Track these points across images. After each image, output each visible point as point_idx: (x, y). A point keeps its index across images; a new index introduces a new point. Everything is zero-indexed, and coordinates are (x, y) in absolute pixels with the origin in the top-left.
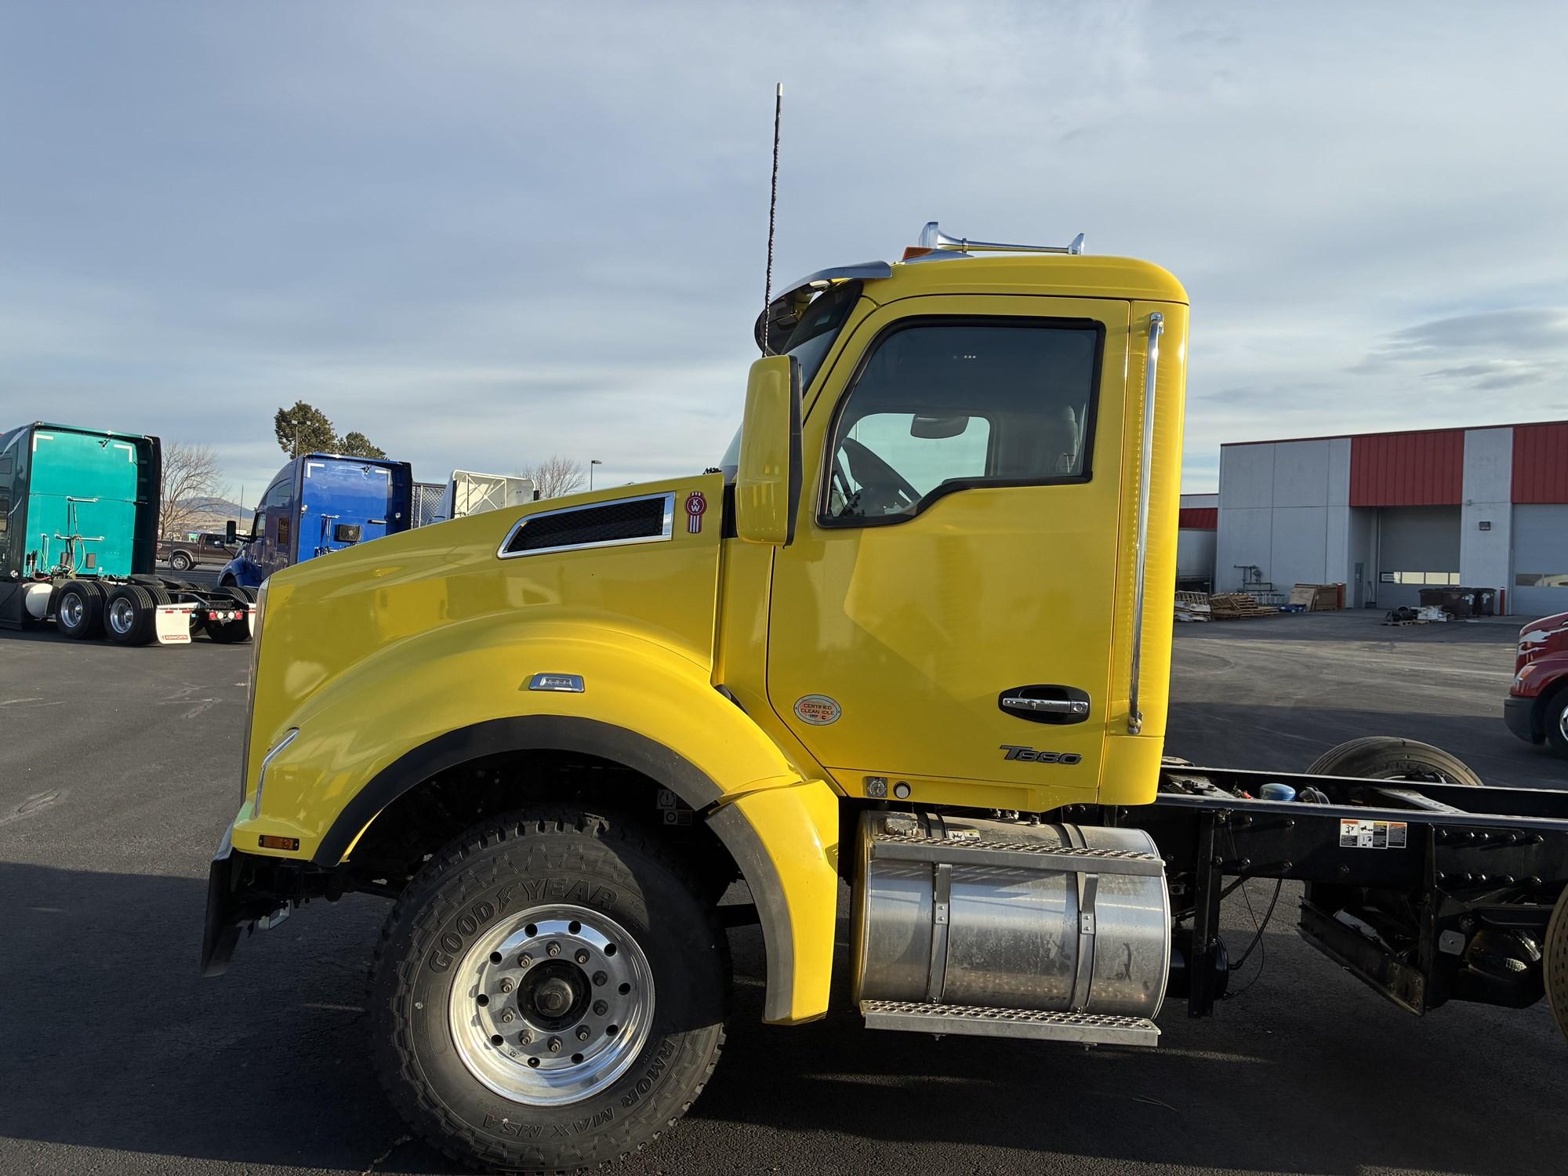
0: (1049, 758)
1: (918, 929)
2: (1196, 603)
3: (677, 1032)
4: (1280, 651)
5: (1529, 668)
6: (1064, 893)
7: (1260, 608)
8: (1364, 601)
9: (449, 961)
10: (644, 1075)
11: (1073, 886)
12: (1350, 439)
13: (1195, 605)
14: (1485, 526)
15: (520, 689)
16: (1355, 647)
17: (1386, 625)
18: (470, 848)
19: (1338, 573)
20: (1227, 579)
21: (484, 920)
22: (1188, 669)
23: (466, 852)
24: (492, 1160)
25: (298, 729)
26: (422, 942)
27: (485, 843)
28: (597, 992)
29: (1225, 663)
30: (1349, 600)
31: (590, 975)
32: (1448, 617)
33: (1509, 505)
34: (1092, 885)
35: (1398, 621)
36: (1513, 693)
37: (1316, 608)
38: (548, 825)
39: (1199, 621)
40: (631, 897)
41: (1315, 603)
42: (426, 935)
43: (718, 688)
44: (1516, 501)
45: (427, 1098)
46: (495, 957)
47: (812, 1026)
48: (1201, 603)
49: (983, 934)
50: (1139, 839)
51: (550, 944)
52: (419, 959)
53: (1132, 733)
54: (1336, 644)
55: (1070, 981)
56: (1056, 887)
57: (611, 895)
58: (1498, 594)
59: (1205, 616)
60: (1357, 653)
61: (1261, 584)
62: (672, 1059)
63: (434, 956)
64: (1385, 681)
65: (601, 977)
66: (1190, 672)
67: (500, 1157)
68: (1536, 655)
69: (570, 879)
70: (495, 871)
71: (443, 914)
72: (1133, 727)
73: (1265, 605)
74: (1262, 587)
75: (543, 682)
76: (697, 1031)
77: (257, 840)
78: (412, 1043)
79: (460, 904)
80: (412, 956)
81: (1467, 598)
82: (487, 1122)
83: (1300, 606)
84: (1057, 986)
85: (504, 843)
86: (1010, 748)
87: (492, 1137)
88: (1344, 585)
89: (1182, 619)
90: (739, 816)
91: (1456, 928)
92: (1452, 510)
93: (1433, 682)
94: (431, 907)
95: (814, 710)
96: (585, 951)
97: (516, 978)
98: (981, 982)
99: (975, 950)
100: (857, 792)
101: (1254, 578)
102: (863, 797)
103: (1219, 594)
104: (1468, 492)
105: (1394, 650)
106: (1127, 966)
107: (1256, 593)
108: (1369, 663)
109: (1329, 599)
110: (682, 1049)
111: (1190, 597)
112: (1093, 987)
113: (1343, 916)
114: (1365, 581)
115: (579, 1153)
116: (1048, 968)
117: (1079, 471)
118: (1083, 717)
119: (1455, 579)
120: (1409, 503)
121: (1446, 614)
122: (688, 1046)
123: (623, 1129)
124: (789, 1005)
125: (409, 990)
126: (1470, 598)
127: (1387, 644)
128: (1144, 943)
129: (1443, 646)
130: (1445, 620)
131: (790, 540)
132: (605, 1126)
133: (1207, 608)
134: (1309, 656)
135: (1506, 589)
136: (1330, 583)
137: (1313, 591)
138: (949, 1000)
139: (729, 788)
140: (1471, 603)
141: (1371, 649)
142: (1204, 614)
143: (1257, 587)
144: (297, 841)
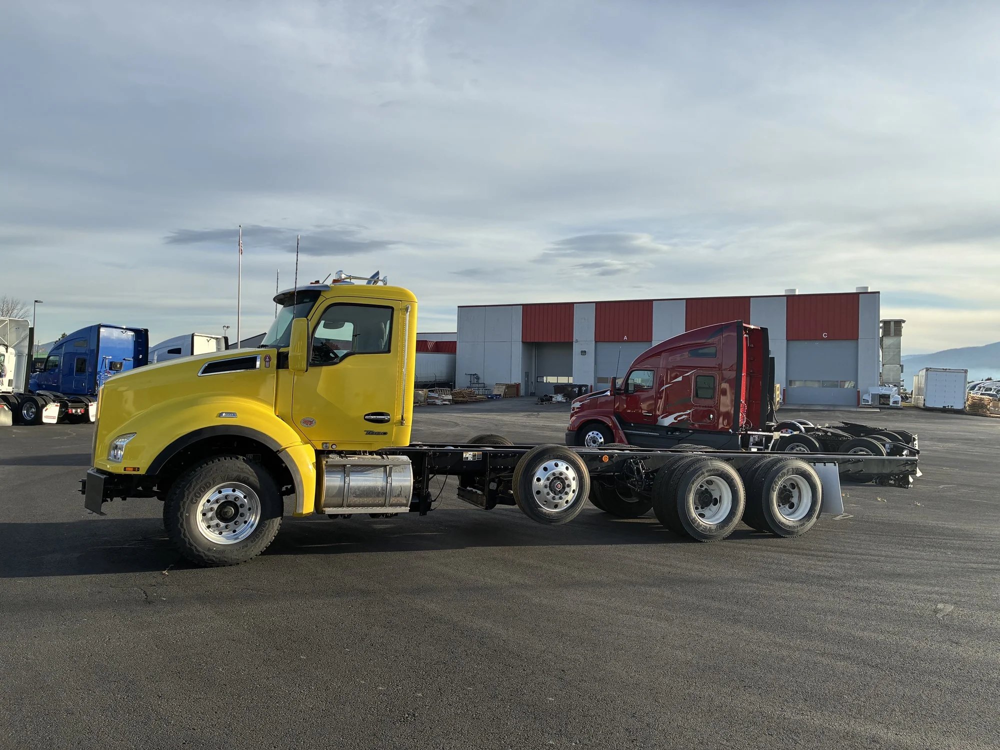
0: (379, 433)
1: (340, 488)
2: (444, 394)
3: (268, 519)
4: (485, 419)
5: (574, 418)
6: (383, 474)
7: (478, 397)
8: (529, 392)
9: (197, 500)
10: (257, 533)
11: (385, 471)
12: (522, 306)
13: (444, 395)
14: (584, 353)
15: (216, 417)
16: (521, 416)
17: (537, 404)
18: (203, 466)
19: (517, 378)
20: (462, 381)
21: (208, 487)
22: (438, 428)
23: (201, 467)
24: (210, 562)
25: (136, 433)
26: (188, 495)
27: (207, 464)
28: (241, 510)
29: (457, 424)
30: (522, 392)
31: (239, 505)
32: (566, 399)
33: (594, 342)
34: (391, 469)
35: (543, 402)
36: (569, 430)
37: (506, 396)
38: (227, 458)
39: (446, 404)
40: (254, 479)
41: (505, 393)
42: (190, 493)
43: (277, 416)
44: (597, 340)
45: (190, 543)
46: (208, 501)
47: (309, 516)
48: (447, 394)
49: (359, 488)
50: (405, 458)
51: (226, 497)
52: (188, 500)
53: (402, 425)
54: (512, 414)
55: (384, 499)
56: (380, 471)
57: (248, 478)
58: (589, 387)
59: (449, 401)
60: (521, 418)
61: (479, 383)
62: (266, 528)
63: (192, 499)
64: (529, 430)
65: (242, 506)
66: (438, 429)
67: (213, 561)
68: (576, 413)
69: (235, 474)
70: (212, 472)
71: (195, 486)
72: (402, 423)
73: (481, 395)
74: (480, 385)
75: (224, 414)
76: (274, 519)
77: (123, 469)
78: (185, 526)
79: (200, 483)
80: (185, 500)
81: (575, 390)
82: (209, 550)
83: (498, 395)
84: (381, 500)
85: (214, 464)
86: (367, 431)
87: (209, 554)
88: (519, 384)
89: (437, 404)
90: (287, 453)
91: (494, 482)
92: (569, 345)
93: (550, 430)
94: (191, 484)
95: (308, 422)
96: (236, 498)
97: (216, 506)
98: (358, 501)
99: (357, 490)
100: (320, 448)
101: (475, 380)
102: (322, 449)
103: (457, 390)
104: (576, 336)
105: (539, 416)
106: (401, 492)
107: (477, 388)
108: (525, 422)
109: (512, 391)
110: (269, 524)
111: (442, 391)
112: (391, 500)
113: (468, 488)
114: (530, 383)
115: (237, 557)
116: (378, 496)
117: (387, 350)
118: (388, 421)
119: (571, 380)
120: (553, 341)
121: (565, 398)
122: (271, 523)
123: (251, 550)
124: (302, 509)
125: (184, 510)
126: (576, 390)
127: (536, 413)
128: (405, 487)
129: (561, 414)
130: (565, 401)
131: (307, 371)
132: (246, 549)
133: (450, 397)
134: (499, 420)
135: (593, 385)
136: (513, 383)
137: (504, 387)
138: (349, 506)
139: (284, 445)
140: (577, 392)
141: (528, 416)
142: (449, 400)
143: (477, 385)
144: (138, 468)
